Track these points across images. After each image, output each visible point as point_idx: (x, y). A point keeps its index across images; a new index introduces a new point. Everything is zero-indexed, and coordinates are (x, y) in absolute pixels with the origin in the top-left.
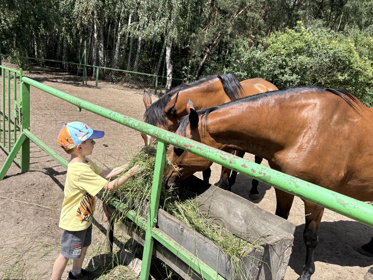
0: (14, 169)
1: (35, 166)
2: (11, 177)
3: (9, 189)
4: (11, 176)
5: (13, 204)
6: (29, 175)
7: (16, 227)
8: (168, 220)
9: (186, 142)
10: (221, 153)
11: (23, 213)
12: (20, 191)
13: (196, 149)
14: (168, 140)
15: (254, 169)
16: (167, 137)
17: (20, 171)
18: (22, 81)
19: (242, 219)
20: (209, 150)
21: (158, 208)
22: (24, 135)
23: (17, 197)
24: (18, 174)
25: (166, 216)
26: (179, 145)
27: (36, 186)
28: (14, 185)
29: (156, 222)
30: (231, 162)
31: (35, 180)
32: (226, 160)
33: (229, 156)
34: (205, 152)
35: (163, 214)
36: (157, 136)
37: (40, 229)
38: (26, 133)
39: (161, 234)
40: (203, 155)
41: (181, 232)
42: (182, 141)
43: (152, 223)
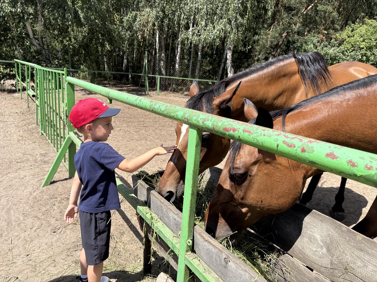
2: (58, 183)
3: (54, 194)
4: (59, 181)
5: (55, 211)
7: (52, 237)
8: (206, 243)
9: (226, 123)
10: (285, 136)
11: (62, 221)
12: (65, 197)
13: (242, 133)
14: (201, 123)
15: (354, 160)
16: (199, 120)
17: (67, 175)
18: (66, 81)
19: (322, 246)
20: (263, 133)
21: (193, 225)
22: (69, 138)
23: (60, 203)
24: (66, 179)
25: (203, 237)
26: (216, 129)
28: (59, 190)
29: (191, 244)
30: (303, 150)
32: (295, 147)
33: (301, 140)
34: (256, 136)
35: (200, 234)
36: (188, 120)
37: (75, 240)
38: (71, 135)
39: (198, 262)
40: (253, 142)
41: (224, 263)
42: (221, 123)
43: (185, 246)
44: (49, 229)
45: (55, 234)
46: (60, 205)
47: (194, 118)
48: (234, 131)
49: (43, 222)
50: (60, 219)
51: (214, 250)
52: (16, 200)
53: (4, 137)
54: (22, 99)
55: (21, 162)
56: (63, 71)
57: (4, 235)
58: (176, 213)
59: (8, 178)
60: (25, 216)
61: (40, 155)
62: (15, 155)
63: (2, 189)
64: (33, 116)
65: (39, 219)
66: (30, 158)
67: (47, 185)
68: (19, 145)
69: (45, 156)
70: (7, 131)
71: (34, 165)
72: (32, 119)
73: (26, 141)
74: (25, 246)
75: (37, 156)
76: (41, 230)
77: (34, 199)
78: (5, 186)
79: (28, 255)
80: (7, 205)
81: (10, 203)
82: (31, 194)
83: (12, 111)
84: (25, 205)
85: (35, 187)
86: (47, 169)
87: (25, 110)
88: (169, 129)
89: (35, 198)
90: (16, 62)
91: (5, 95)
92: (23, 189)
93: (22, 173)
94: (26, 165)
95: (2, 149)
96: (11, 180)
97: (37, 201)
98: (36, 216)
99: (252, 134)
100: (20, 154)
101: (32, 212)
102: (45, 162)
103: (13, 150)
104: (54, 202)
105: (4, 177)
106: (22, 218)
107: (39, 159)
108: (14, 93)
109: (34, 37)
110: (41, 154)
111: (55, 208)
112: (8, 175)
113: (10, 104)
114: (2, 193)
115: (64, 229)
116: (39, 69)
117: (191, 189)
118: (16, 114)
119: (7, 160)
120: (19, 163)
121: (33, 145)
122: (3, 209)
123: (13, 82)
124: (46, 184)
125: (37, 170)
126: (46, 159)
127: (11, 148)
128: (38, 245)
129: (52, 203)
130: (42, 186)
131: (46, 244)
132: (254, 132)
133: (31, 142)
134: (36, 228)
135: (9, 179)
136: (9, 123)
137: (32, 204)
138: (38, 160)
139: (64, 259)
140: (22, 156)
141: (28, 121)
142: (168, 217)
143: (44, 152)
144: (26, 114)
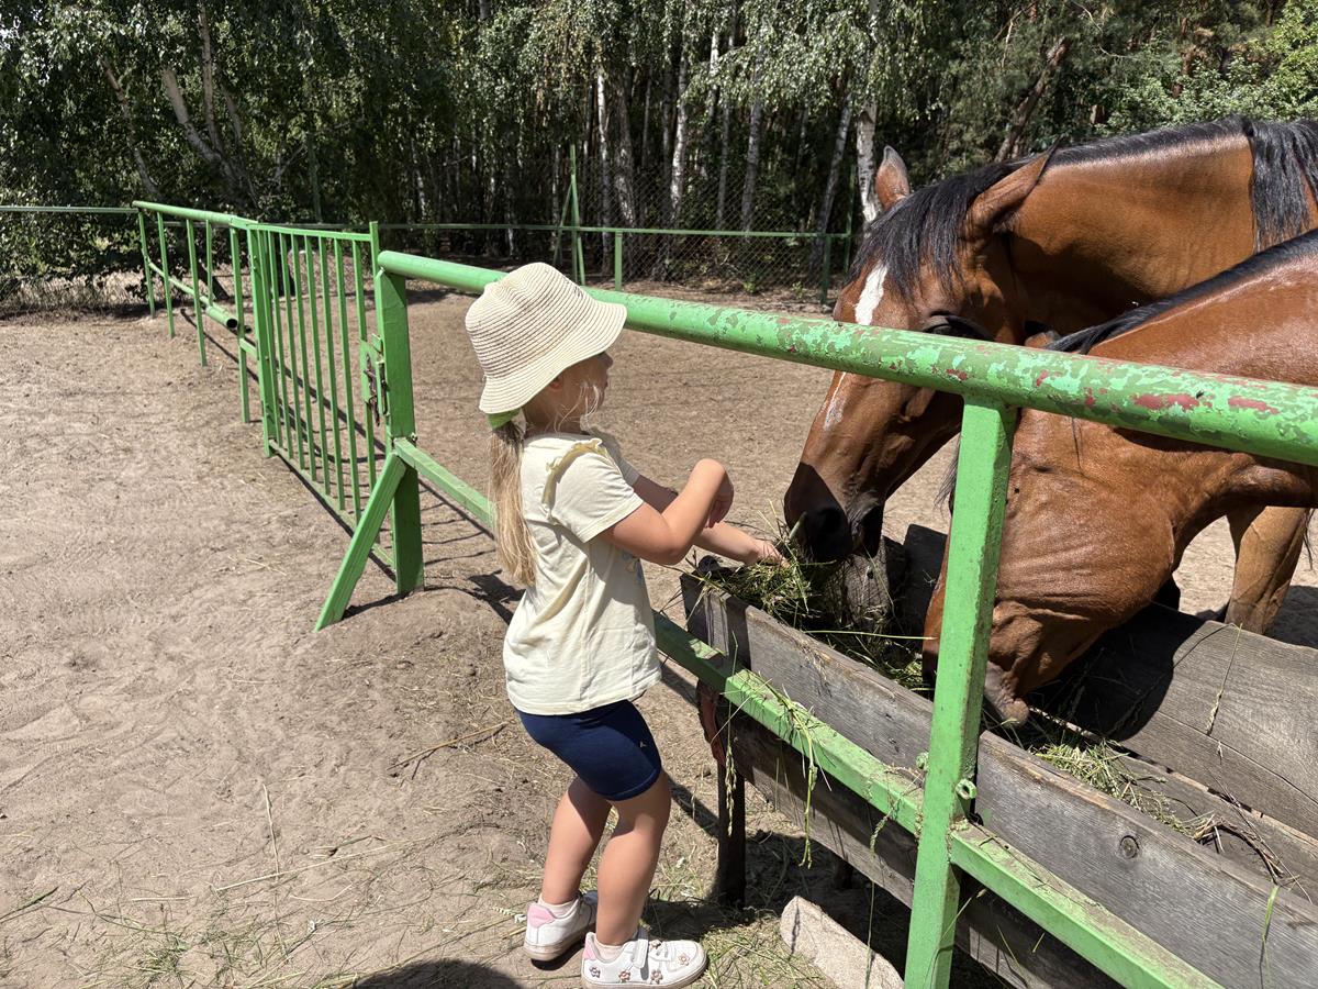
0: (375, 584)
1: (442, 571)
2: (366, 612)
3: (362, 652)
4: (367, 606)
5: (377, 708)
6: (424, 603)
7: (390, 789)
9: (1145, 381)
11: (408, 738)
12: (398, 659)
13: (1226, 413)
14: (1025, 385)
17: (392, 588)
18: (378, 268)
21: (977, 729)
22: (398, 460)
23: (388, 680)
24: (389, 600)
25: (1021, 768)
26: (1103, 402)
27: (448, 642)
28: (375, 638)
29: (971, 795)
31: (441, 618)
34: (1294, 420)
35: (1006, 761)
36: (963, 376)
37: (470, 800)
38: (405, 450)
39: (1003, 855)
40: (1280, 438)
41: (1121, 856)
42: (1124, 381)
43: (950, 800)
44: (377, 763)
45: (399, 780)
46: (386, 685)
47: (994, 369)
48: (1186, 406)
49: (353, 744)
50: (402, 731)
51: (1070, 810)
52: (243, 673)
53: (151, 469)
54: (173, 335)
55: (224, 549)
56: (366, 231)
57: (235, 789)
58: (892, 694)
59: (197, 602)
60: (287, 725)
61: (278, 521)
62: (200, 524)
63: (187, 639)
64: (226, 392)
65: (335, 733)
66: (250, 533)
67: (333, 622)
68: (206, 491)
69: (294, 524)
70: (153, 447)
71: (267, 556)
72: (225, 402)
73: (225, 477)
74: (314, 822)
75: (273, 526)
76: (351, 770)
77: (302, 668)
78: (195, 632)
79: (335, 850)
80: (220, 691)
81: (229, 684)
82: (287, 654)
83: (150, 376)
84: (278, 691)
85: (294, 629)
86: (313, 569)
87: (195, 374)
88: (682, 414)
89: (303, 665)
90: (141, 209)
91: (110, 325)
92: (258, 637)
93: (240, 586)
94: (242, 556)
95: (156, 508)
96: (209, 610)
97: (314, 676)
98: (322, 726)
99: (1275, 412)
100: (216, 522)
101: (307, 712)
102: (303, 546)
103: (190, 510)
104: (365, 675)
105: (184, 601)
106: (279, 733)
107: (279, 535)
108: (140, 317)
109: (190, 121)
110: (283, 520)
111: (375, 695)
112: (196, 593)
113: (138, 357)
114: (191, 653)
115: (423, 764)
116: (253, 232)
117: (976, 611)
118: (169, 389)
119: (179, 544)
120: (218, 553)
121: (251, 489)
122: (211, 706)
123: (134, 279)
124: (330, 620)
125: (283, 573)
126: (302, 535)
127: (185, 504)
128: (356, 818)
129: (362, 680)
130: (318, 625)
131: (381, 814)
132: (1281, 405)
133: (242, 481)
134: (334, 762)
135: (200, 605)
136: (152, 420)
137: (298, 687)
138: (277, 540)
139: (453, 861)
140: (224, 527)
141: (210, 409)
142: (854, 711)
143: (289, 512)
144: (200, 388)
